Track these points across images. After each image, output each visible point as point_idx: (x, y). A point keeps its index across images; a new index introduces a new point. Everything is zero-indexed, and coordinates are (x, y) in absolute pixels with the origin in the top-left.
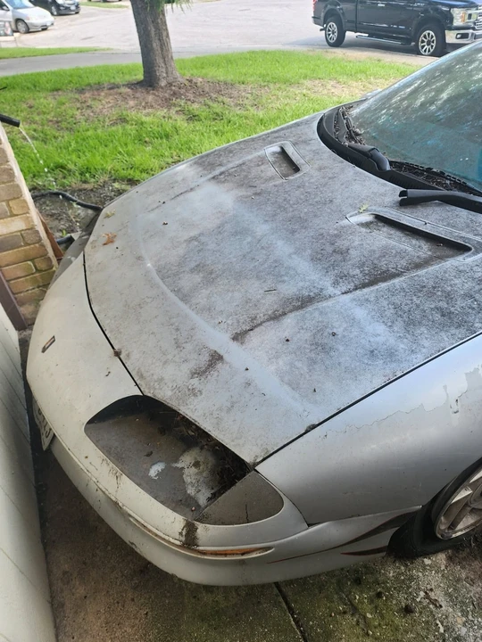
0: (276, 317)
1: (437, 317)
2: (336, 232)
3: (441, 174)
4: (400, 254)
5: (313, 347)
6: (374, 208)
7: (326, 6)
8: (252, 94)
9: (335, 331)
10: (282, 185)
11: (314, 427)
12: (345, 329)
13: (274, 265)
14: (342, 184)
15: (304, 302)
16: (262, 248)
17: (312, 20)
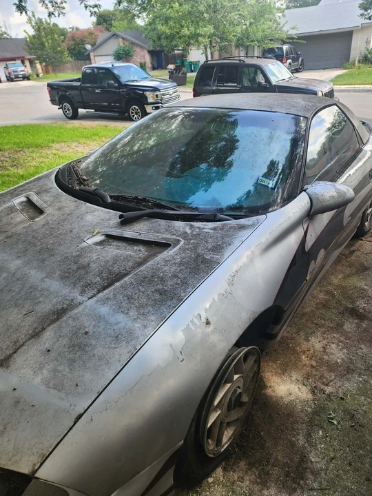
0: (36, 335)
1: (157, 296)
2: (78, 253)
3: (144, 200)
4: (127, 259)
5: (71, 349)
6: (103, 230)
7: (58, 93)
8: (10, 157)
9: (87, 330)
10: (30, 225)
11: (80, 416)
12: (94, 326)
13: (29, 291)
14: (78, 217)
15: (59, 314)
16: (18, 279)
17: (50, 102)
